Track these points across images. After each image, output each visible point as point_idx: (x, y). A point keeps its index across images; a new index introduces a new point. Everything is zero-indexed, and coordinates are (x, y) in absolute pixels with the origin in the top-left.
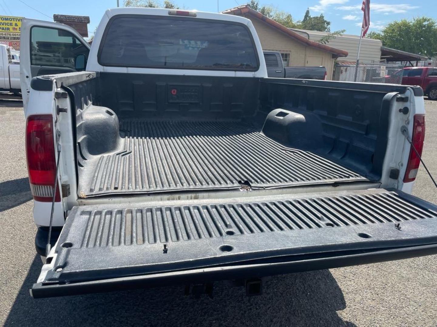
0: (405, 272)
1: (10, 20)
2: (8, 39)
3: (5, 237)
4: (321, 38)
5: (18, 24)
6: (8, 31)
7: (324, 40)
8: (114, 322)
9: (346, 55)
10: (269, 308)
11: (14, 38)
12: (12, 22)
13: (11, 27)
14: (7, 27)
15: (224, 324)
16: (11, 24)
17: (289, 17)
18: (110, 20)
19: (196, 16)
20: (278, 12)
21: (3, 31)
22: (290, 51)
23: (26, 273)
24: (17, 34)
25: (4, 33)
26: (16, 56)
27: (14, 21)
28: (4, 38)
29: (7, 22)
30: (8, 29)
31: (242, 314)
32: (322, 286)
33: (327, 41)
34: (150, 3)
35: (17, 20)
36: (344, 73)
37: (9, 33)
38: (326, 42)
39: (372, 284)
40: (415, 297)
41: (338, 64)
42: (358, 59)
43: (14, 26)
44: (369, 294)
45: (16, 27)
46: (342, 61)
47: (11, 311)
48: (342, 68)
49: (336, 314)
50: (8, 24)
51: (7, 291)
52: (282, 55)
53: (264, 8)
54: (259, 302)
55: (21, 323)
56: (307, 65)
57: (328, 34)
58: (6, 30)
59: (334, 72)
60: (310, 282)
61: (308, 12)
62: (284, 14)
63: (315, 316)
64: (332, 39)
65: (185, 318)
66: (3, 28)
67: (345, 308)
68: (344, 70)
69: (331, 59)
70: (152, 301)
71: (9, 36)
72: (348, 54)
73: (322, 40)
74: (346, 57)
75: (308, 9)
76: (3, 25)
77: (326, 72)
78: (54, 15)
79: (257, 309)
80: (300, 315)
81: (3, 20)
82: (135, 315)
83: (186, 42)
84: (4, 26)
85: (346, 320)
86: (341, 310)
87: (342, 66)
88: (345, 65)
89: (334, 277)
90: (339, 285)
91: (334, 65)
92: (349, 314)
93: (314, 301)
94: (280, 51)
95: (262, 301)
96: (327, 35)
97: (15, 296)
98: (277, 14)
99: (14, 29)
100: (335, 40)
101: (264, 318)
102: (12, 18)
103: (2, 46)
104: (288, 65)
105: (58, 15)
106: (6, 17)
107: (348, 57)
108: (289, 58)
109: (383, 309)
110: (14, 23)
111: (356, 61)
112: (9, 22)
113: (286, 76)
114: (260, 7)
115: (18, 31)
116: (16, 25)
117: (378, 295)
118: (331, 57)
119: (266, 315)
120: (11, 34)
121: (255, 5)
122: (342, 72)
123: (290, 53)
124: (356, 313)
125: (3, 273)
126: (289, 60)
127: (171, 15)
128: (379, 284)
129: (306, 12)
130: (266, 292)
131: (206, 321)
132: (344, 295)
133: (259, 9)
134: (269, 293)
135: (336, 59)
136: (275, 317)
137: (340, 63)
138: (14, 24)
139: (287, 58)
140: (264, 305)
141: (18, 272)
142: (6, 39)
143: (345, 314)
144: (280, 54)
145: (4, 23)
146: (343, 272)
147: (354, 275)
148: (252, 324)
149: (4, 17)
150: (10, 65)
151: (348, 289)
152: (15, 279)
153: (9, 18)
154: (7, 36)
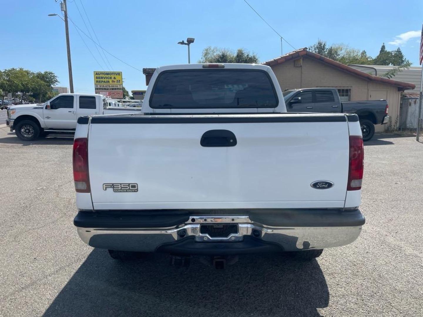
0: (400, 286)
1: (110, 75)
2: (108, 90)
3: (76, 236)
4: (387, 73)
5: (116, 78)
6: (108, 83)
7: (389, 74)
8: (135, 296)
9: (413, 87)
10: (258, 299)
11: (113, 89)
12: (112, 76)
13: (110, 80)
14: (107, 80)
15: (216, 306)
16: (111, 78)
17: (364, 53)
18: (159, 75)
19: (224, 67)
20: (348, 50)
21: (105, 83)
22: (351, 87)
23: (83, 260)
24: (115, 85)
25: (105, 85)
26: (112, 103)
27: (113, 75)
28: (105, 89)
29: (107, 76)
30: (108, 82)
31: (233, 301)
32: (313, 289)
33: (393, 74)
34: (222, 52)
35: (116, 74)
36: (413, 105)
37: (109, 85)
38: (392, 76)
39: (362, 292)
40: (400, 306)
41: (406, 96)
42: (421, 91)
43: (113, 79)
44: (355, 299)
45: (114, 80)
46: (411, 94)
47: (68, 282)
48: (410, 100)
49: (316, 310)
50: (109, 78)
51: (68, 270)
52: (339, 90)
53: (331, 48)
54: (250, 295)
55: (72, 290)
56: (370, 99)
57: (394, 68)
58: (106, 83)
59: (401, 104)
60: (302, 285)
61: (383, 47)
62: (355, 51)
63: (296, 310)
64: (398, 72)
65: (187, 299)
66: (105, 81)
67: (327, 307)
68: (413, 103)
69: (397, 92)
70: (166, 285)
71: (109, 87)
72: (415, 86)
73: (387, 74)
74: (414, 90)
75: (384, 44)
76: (105, 78)
77: (387, 105)
78: (144, 69)
79: (247, 299)
80: (282, 307)
81: (105, 75)
82: (151, 293)
83: (230, 86)
84: (106, 80)
85: (322, 315)
86: (321, 308)
87: (411, 99)
88: (413, 97)
89: (327, 283)
90: (329, 290)
91: (401, 98)
92: (327, 312)
93: (300, 299)
94: (336, 87)
95: (254, 294)
96: (392, 69)
97: (72, 274)
98: (347, 52)
99: (113, 81)
100: (402, 73)
101: (250, 306)
102: (111, 73)
103: (99, 96)
104: (349, 100)
105: (147, 69)
106: (107, 73)
107: (415, 89)
108: (350, 93)
109: (362, 311)
110: (113, 76)
111: (419, 93)
112: (109, 76)
113: (343, 110)
114: (327, 47)
115: (116, 83)
116: (115, 78)
117: (363, 300)
118: (397, 90)
119: (253, 304)
120: (111, 85)
121: (322, 45)
122: (410, 105)
123: (351, 88)
124: (334, 311)
125: (68, 259)
126: (350, 95)
127: (205, 68)
128: (369, 292)
129: (381, 47)
130: (260, 288)
131: (203, 302)
132: (330, 298)
133: (327, 49)
134: (262, 290)
135: (403, 91)
136: (260, 306)
137: (408, 96)
138: (113, 78)
139: (348, 93)
140: (255, 297)
141: (79, 259)
142: (106, 90)
143: (324, 311)
144: (337, 91)
145: (105, 77)
146: (337, 281)
147: (347, 284)
148: (239, 309)
149: (106, 73)
150: (104, 110)
151: (335, 294)
152: (76, 263)
153: (109, 73)
154: (107, 87)
